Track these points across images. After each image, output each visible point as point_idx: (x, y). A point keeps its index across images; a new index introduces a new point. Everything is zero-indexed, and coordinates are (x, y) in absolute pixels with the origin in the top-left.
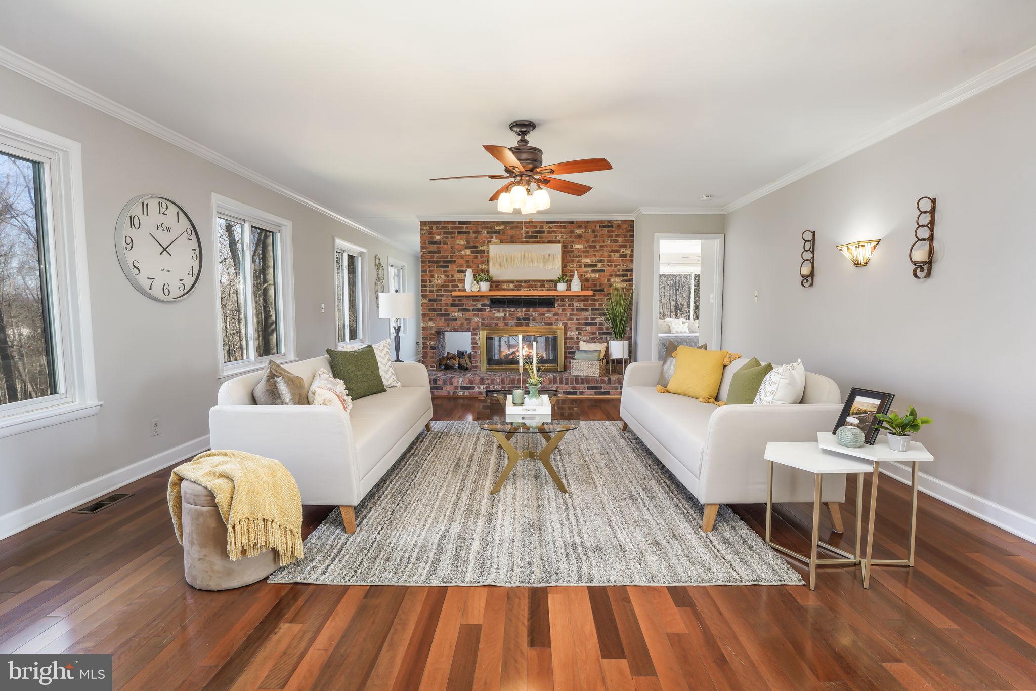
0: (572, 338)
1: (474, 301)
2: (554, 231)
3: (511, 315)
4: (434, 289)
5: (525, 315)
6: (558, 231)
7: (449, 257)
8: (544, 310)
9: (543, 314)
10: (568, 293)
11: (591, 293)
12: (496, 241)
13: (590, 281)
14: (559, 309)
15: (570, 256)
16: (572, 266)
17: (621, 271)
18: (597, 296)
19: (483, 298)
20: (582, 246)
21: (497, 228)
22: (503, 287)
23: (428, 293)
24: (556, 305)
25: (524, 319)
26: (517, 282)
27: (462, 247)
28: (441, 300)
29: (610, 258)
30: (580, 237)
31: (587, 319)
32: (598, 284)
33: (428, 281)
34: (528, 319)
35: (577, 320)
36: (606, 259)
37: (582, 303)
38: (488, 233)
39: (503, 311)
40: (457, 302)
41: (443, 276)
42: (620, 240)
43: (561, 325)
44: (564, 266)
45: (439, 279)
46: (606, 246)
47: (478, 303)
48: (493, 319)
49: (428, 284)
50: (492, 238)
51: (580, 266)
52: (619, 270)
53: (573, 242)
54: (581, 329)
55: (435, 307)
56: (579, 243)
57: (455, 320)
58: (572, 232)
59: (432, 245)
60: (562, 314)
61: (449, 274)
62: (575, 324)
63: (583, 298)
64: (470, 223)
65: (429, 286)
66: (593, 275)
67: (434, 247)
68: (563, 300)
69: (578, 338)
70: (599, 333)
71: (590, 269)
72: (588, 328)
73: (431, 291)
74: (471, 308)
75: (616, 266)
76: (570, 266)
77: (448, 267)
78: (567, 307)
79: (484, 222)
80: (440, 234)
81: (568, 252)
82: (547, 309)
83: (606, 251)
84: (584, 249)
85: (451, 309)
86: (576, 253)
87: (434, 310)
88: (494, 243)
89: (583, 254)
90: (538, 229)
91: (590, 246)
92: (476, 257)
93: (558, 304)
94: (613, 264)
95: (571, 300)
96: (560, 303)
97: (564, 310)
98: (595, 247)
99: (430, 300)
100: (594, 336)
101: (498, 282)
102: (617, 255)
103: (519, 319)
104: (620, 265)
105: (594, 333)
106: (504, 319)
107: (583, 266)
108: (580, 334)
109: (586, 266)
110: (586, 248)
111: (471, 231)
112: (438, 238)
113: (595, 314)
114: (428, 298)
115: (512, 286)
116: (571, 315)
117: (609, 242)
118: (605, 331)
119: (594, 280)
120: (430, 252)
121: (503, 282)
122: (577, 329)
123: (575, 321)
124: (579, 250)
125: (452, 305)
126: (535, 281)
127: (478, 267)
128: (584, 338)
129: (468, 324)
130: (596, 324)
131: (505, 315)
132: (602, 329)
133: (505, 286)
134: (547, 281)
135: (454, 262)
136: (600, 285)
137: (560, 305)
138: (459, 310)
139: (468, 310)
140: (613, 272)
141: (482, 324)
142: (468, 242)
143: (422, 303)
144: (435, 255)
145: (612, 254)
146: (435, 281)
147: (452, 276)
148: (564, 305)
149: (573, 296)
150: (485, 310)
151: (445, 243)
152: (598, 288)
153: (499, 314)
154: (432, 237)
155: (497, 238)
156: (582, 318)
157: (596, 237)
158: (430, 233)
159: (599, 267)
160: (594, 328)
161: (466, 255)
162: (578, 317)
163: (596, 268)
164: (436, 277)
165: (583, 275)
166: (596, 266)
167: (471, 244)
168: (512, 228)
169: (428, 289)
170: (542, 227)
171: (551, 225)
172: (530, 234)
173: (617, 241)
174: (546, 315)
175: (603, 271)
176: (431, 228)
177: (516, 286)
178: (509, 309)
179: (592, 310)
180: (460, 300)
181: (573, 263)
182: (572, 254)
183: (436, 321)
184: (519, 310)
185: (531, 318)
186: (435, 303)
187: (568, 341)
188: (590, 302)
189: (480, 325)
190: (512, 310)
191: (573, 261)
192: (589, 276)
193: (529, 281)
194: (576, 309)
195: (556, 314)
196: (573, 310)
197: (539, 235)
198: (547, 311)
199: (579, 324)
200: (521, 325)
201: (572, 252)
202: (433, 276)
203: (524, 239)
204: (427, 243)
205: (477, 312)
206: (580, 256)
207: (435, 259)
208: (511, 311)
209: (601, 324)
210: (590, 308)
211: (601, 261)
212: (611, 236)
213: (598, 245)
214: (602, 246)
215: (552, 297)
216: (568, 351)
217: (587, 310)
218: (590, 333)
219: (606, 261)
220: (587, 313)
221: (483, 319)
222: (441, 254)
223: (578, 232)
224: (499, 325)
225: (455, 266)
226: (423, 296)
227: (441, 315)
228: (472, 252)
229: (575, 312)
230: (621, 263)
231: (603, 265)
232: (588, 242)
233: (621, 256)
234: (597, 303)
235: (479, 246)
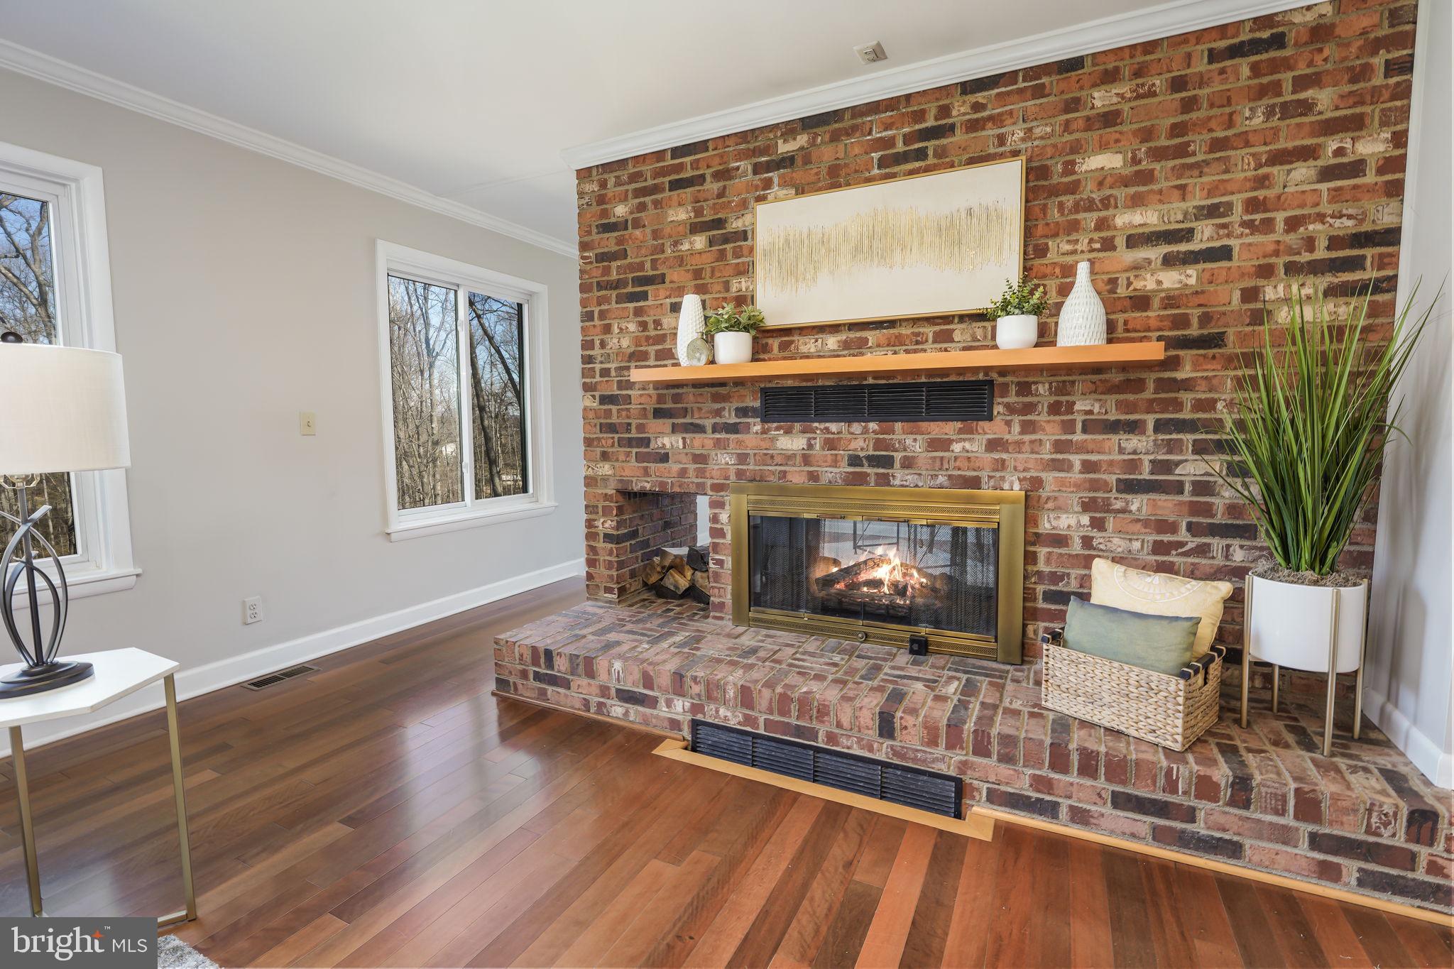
0: (1059, 540)
1: (716, 398)
2: (991, 118)
3: (831, 444)
4: (612, 366)
5: (878, 444)
6: (1011, 113)
7: (648, 265)
8: (948, 429)
9: (944, 444)
10: (1045, 356)
11: (1153, 350)
12: (782, 193)
13: (1156, 303)
14: (1008, 423)
15: (1061, 206)
16: (1068, 247)
17: (1322, 243)
18: (1188, 367)
19: (743, 391)
20: (1120, 157)
21: (784, 148)
22: (803, 349)
23: (598, 379)
24: (998, 409)
25: (874, 461)
26: (853, 326)
27: (681, 228)
28: (628, 399)
29: (1260, 194)
30: (1110, 118)
31: (1133, 465)
32: (1195, 313)
33: (597, 343)
34: (888, 462)
35: (1088, 467)
36: (1238, 200)
37: (1111, 400)
38: (757, 169)
39: (804, 432)
40: (669, 405)
41: (632, 327)
42: (1324, 99)
43: (1017, 486)
44: (1033, 249)
45: (624, 336)
46: (1245, 140)
47: (727, 405)
48: (772, 457)
49: (597, 352)
50: (768, 184)
51: (1108, 245)
52: (1310, 244)
53: (1076, 148)
54: (1107, 508)
55: (614, 420)
56: (1103, 147)
57: (664, 458)
58: (1072, 105)
59: (606, 235)
60: (1019, 444)
61: (649, 319)
62: (1078, 486)
63: (1116, 377)
64: (701, 146)
65: (599, 359)
66: (1171, 279)
67: (609, 242)
68: (1024, 389)
69: (1087, 542)
70: (1190, 527)
71: (1155, 253)
72: (1137, 503)
73: (605, 373)
74: (708, 423)
75: (1293, 224)
76: (1058, 248)
77: (644, 296)
78: (1042, 417)
79: (743, 136)
80: (624, 199)
81: (1054, 191)
82: (959, 425)
83: (1243, 164)
84: (1129, 171)
85: (654, 425)
86: (1089, 191)
87: (612, 428)
88: (777, 199)
89: (1121, 193)
90: (930, 122)
91: (1159, 154)
92: (722, 255)
93: (1007, 406)
94: (1280, 217)
95: (1062, 389)
96: (1012, 399)
97: (1028, 427)
98: (1182, 151)
99: (604, 400)
100: (1166, 538)
101: (787, 331)
102: (1302, 172)
103: (855, 461)
104: (1321, 218)
105: (1165, 526)
106: (806, 460)
107: (1120, 242)
108: (1098, 524)
109: (1134, 241)
110: (1135, 161)
111: (708, 172)
112: (621, 210)
113: (1172, 447)
114: (597, 394)
115: (832, 342)
116: (1060, 446)
117: (1258, 120)
118: (1220, 518)
119: (1171, 300)
120: (601, 258)
121: (803, 330)
122: (1087, 506)
123: (1076, 475)
124: (1103, 178)
125: (658, 413)
126: (915, 321)
127: (727, 289)
128: (1119, 545)
129: (701, 473)
130: (1178, 488)
131: (810, 446)
132: (1207, 510)
133: (808, 345)
134: (962, 318)
135: (662, 279)
136: (1205, 319)
137: (1011, 409)
138: (675, 429)
139: (699, 429)
140: (1276, 253)
141: (740, 474)
142: (698, 212)
143: (585, 409)
144: (614, 264)
145: (1277, 171)
146: (613, 342)
147: (657, 323)
148: (1029, 408)
149: (1070, 369)
150: (747, 427)
151: (637, 224)
152: (1194, 331)
153: (792, 442)
154: (605, 213)
155: (784, 184)
156: (1111, 463)
157: (1189, 105)
158: (601, 200)
159: (1206, 234)
160: (1166, 505)
161: (692, 253)
162: (1094, 457)
163: (1183, 247)
164: (616, 330)
165: (1122, 282)
166: (1188, 235)
167: (708, 216)
168: (835, 137)
169: (598, 367)
170: (945, 111)
171: (980, 97)
172: (900, 147)
173: (1306, 107)
174: (957, 447)
175: (1224, 253)
176: (603, 185)
177: (846, 345)
178: (822, 426)
179: (1159, 427)
180: (677, 398)
181: (1073, 237)
182: (1069, 200)
183: (617, 460)
184: (857, 427)
185: (898, 456)
186: (614, 408)
187: (1042, 551)
188: (1149, 394)
189: (733, 477)
190: (833, 427)
191: (1074, 227)
192: (1147, 283)
193: (892, 323)
194: (1084, 422)
195: (993, 445)
196: (1069, 427)
197: (931, 145)
198: (961, 431)
199: (1095, 486)
200: (860, 479)
201: (1073, 188)
202: (607, 329)
203: (876, 171)
204: (594, 230)
205: (723, 436)
206: (1106, 203)
207: (614, 276)
208: (827, 430)
209: (1203, 488)
210: (1150, 420)
211: (1212, 212)
212: (1276, 88)
213: (1198, 142)
214: (1218, 145)
215: (981, 377)
216: (1040, 589)
217: (1134, 427)
218: (1146, 523)
219: (1238, 208)
220: (1133, 442)
221: (742, 458)
222: (629, 260)
223: (1101, 99)
224: (789, 477)
225: (662, 293)
226: (587, 388)
227: (630, 443)
228: (711, 242)
229: (1078, 437)
230: (1326, 208)
231: (1224, 226)
232: (1147, 134)
233: (1327, 174)
234: (1187, 397)
235: (731, 219)
